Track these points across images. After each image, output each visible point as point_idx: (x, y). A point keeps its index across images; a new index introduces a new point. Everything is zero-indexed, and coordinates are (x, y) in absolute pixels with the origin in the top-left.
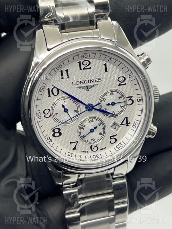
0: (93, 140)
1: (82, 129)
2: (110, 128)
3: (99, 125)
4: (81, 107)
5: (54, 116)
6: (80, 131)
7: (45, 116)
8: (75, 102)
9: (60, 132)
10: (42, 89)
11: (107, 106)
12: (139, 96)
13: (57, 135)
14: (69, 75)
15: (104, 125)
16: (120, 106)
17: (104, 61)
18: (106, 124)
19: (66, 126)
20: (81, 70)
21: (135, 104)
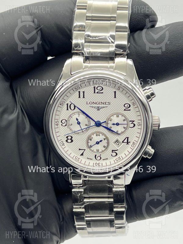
0: (98, 151)
1: (90, 140)
2: (113, 144)
3: (104, 140)
4: (91, 122)
5: (69, 126)
6: (88, 142)
7: (62, 125)
9: (72, 139)
10: (62, 103)
11: (113, 125)
12: (140, 121)
13: (69, 141)
14: (85, 96)
15: (108, 140)
16: (124, 127)
17: (114, 89)
18: (110, 140)
19: (78, 136)
20: (95, 93)
21: (136, 128)
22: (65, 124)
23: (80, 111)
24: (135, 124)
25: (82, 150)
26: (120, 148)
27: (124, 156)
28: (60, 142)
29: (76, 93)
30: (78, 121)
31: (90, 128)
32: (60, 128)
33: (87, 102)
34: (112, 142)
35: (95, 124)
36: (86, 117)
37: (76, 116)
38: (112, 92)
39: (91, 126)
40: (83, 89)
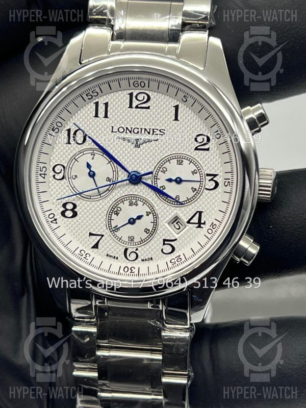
0: (131, 239)
1: (115, 214)
2: (167, 225)
3: (148, 215)
4: (120, 173)
5: (70, 179)
6: (111, 217)
8: (111, 163)
9: (75, 210)
10: (56, 127)
11: (167, 182)
12: (229, 176)
13: (69, 214)
14: (109, 113)
15: (156, 217)
16: (192, 188)
17: (176, 101)
18: (159, 216)
19: (88, 203)
20: (132, 108)
21: (220, 190)
22: (61, 176)
23: (96, 147)
24: (218, 181)
25: (95, 236)
26: (182, 235)
27: (189, 253)
28: (48, 213)
29: (89, 107)
30: (90, 170)
31: (118, 184)
32: (50, 184)
33: (113, 127)
34: (165, 221)
35: (128, 177)
36: (109, 162)
37: (87, 158)
38: (170, 106)
39: (119, 180)
40: (105, 97)
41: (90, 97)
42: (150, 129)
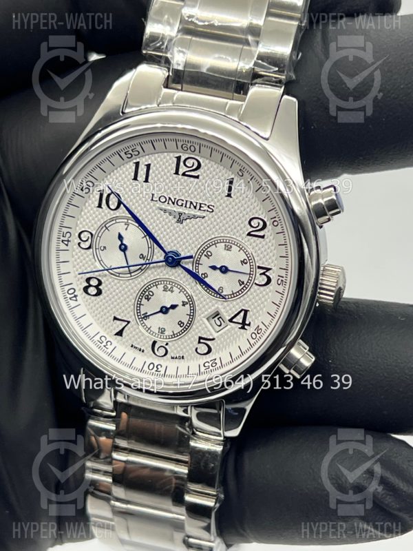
0: (162, 331)
1: (146, 298)
2: (205, 320)
5: (97, 250)
6: (140, 302)
8: (147, 237)
9: (100, 287)
11: (210, 269)
12: (283, 273)
13: (92, 291)
14: (150, 178)
16: (239, 280)
17: (230, 173)
18: (197, 308)
19: (116, 281)
20: (178, 174)
21: (271, 288)
22: (87, 244)
23: (130, 216)
24: (271, 277)
25: (120, 322)
26: (221, 335)
28: (67, 288)
29: (128, 166)
30: (122, 241)
31: (152, 265)
32: (74, 253)
34: (202, 315)
35: (165, 257)
36: (145, 236)
37: (120, 228)
38: (223, 178)
39: (153, 261)
40: (147, 157)
41: (130, 156)
42: (197, 203)
